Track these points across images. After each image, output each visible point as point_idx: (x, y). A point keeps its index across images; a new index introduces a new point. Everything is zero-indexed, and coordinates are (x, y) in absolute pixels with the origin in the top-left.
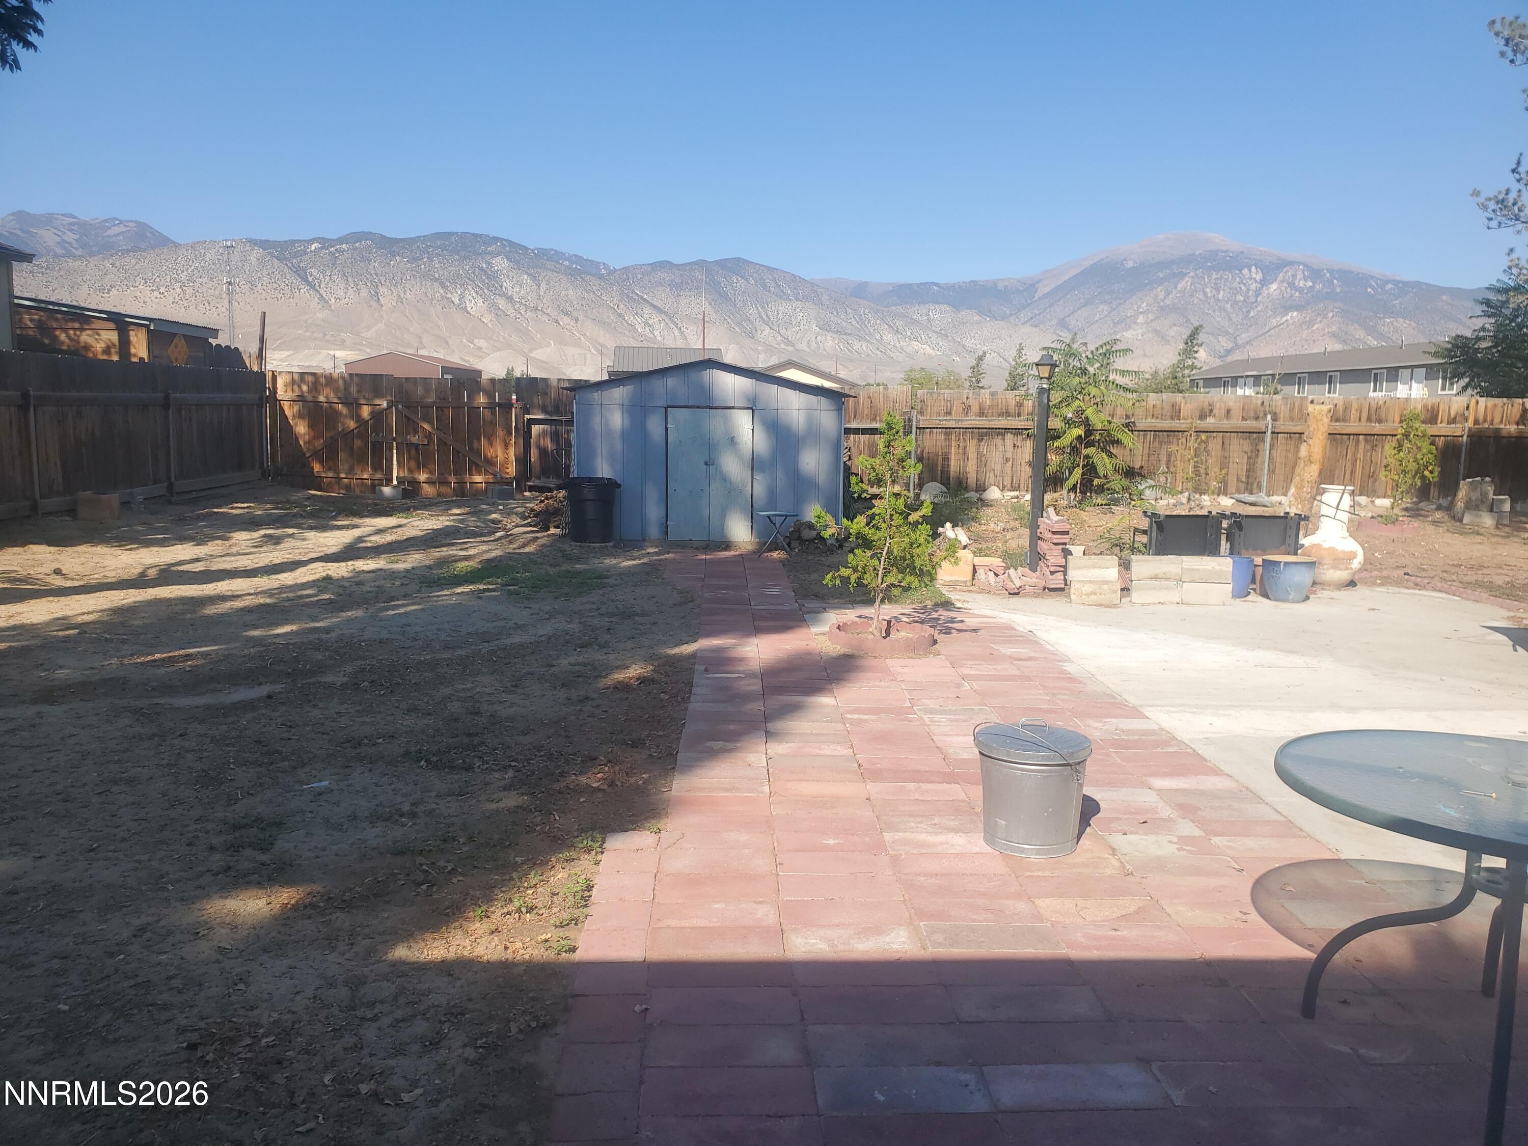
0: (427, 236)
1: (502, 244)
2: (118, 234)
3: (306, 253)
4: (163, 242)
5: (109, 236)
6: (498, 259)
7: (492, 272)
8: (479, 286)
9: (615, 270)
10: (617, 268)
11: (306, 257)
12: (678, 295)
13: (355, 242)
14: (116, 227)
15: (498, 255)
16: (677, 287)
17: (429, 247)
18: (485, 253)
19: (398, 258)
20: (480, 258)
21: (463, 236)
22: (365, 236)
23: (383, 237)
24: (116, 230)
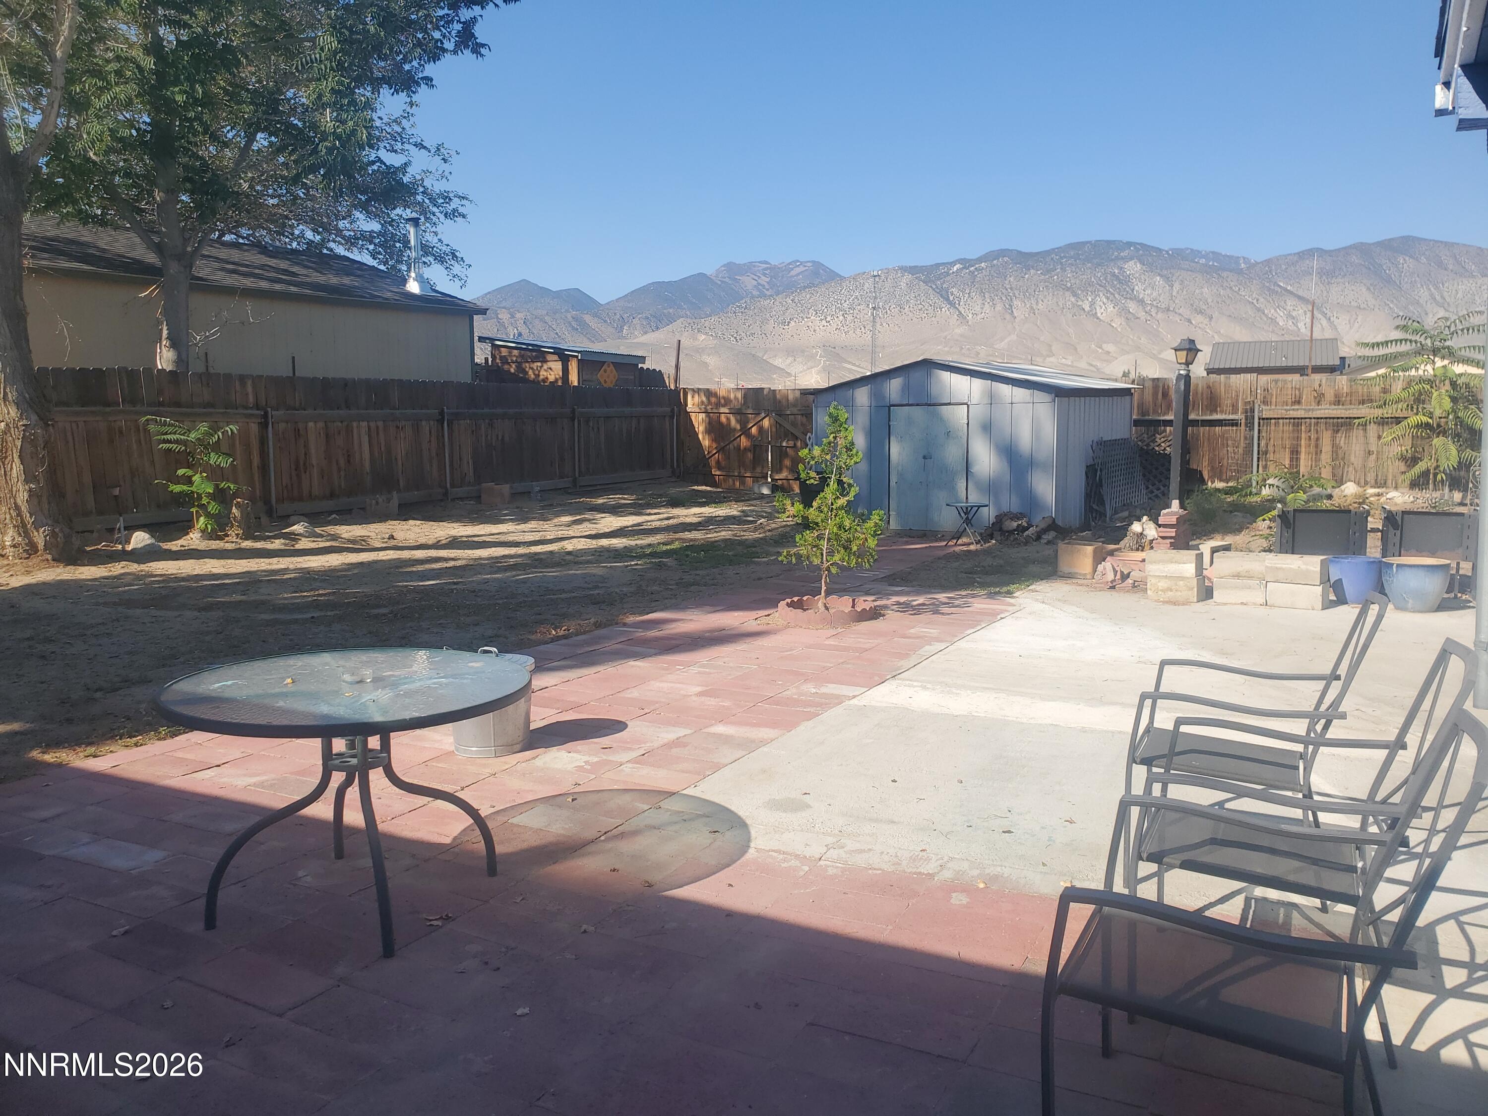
0: (1060, 248)
1: (1135, 248)
2: (798, 274)
3: (948, 274)
4: (833, 276)
5: (793, 276)
6: (1131, 263)
7: (1123, 276)
8: (1109, 291)
9: (1257, 263)
10: (1259, 261)
11: (948, 278)
12: (1329, 283)
13: (993, 261)
14: (797, 268)
15: (1131, 259)
16: (1327, 275)
17: (1061, 258)
18: (1117, 258)
19: (1032, 271)
20: (1112, 264)
21: (1096, 245)
22: (1003, 253)
23: (1020, 252)
24: (798, 270)
